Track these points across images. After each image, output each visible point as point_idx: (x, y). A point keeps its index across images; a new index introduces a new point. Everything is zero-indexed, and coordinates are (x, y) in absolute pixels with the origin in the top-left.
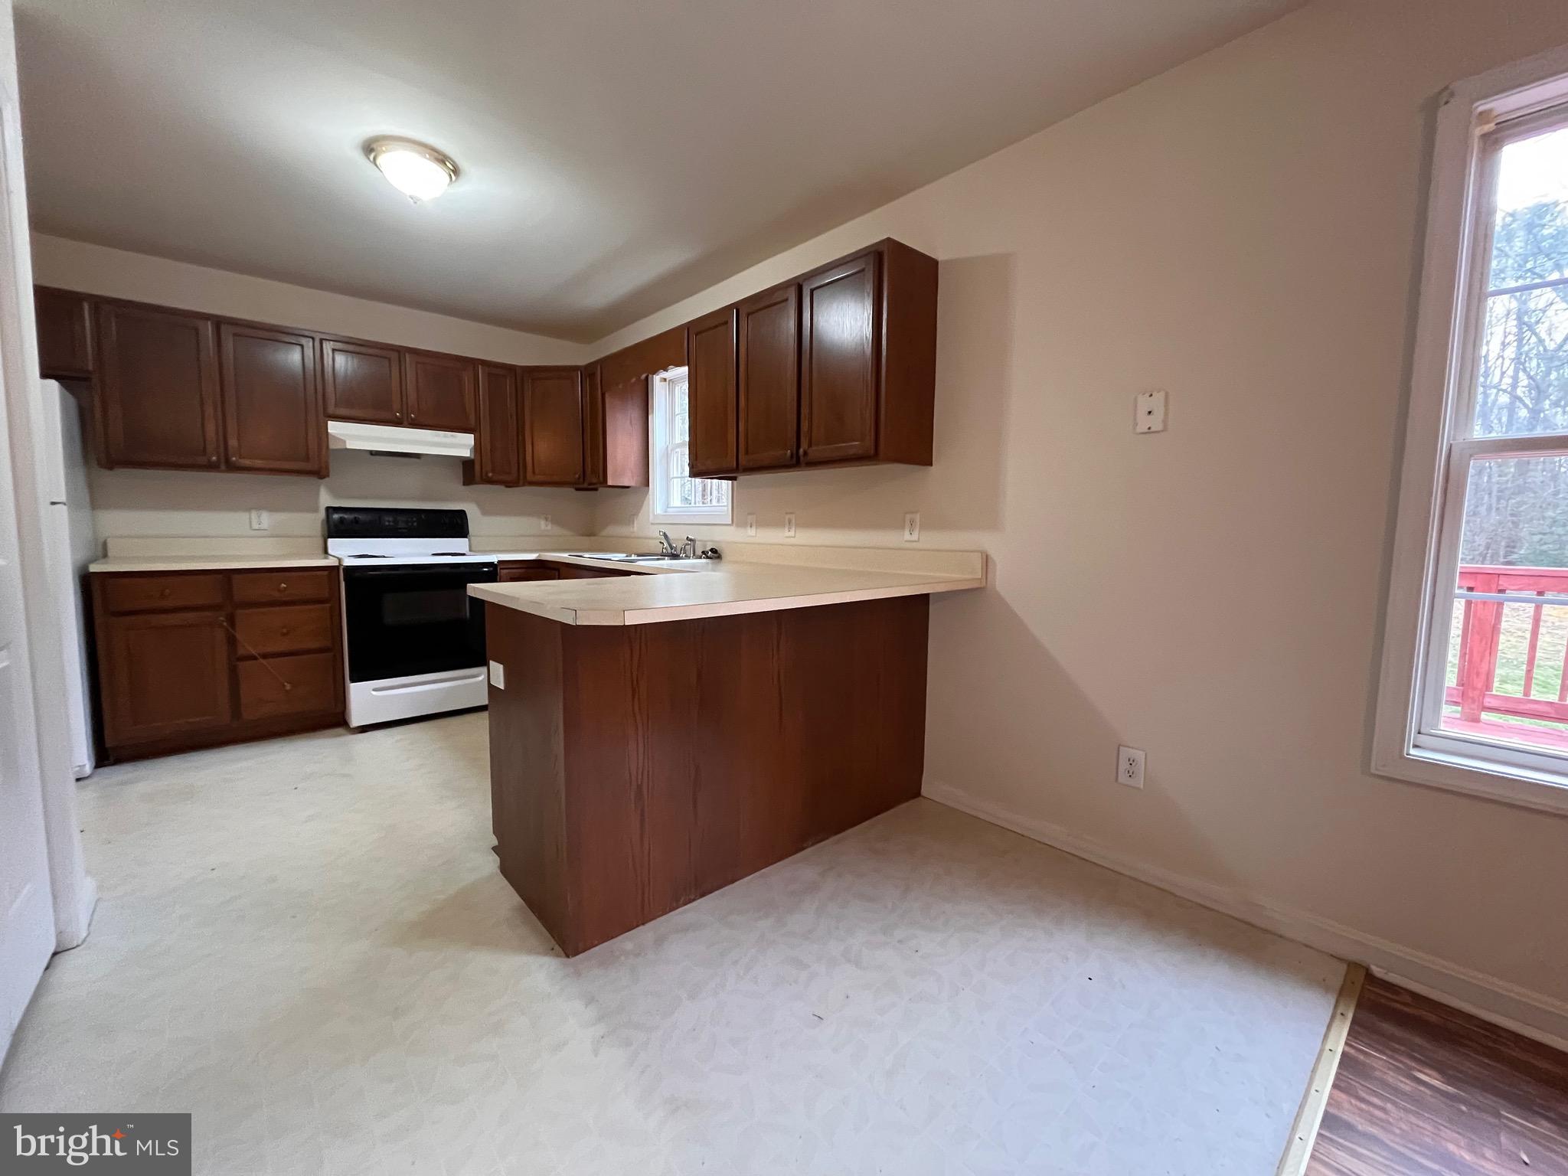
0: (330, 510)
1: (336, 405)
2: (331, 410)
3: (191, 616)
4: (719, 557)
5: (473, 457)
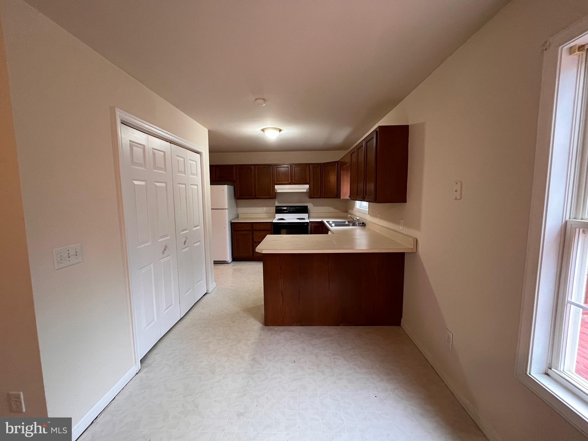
0: (277, 207)
1: (277, 181)
2: (276, 182)
3: (246, 232)
4: (365, 225)
5: (308, 191)
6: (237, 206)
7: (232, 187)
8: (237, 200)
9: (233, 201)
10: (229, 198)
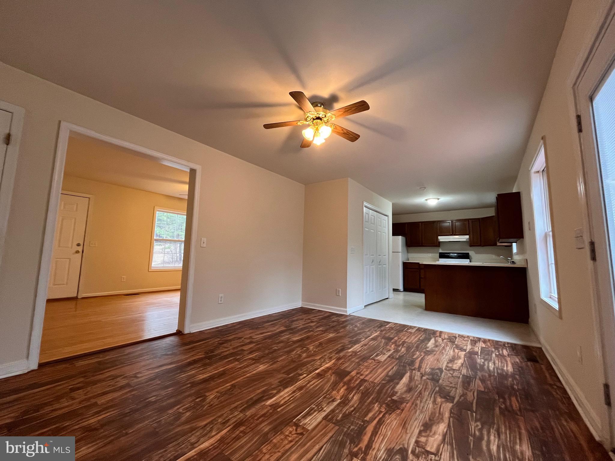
0: (440, 253)
1: (439, 233)
3: (415, 270)
5: (468, 240)
6: (408, 252)
7: (404, 238)
8: (409, 248)
9: (405, 248)
10: (402, 246)
